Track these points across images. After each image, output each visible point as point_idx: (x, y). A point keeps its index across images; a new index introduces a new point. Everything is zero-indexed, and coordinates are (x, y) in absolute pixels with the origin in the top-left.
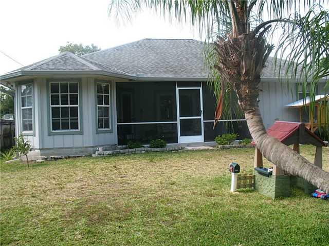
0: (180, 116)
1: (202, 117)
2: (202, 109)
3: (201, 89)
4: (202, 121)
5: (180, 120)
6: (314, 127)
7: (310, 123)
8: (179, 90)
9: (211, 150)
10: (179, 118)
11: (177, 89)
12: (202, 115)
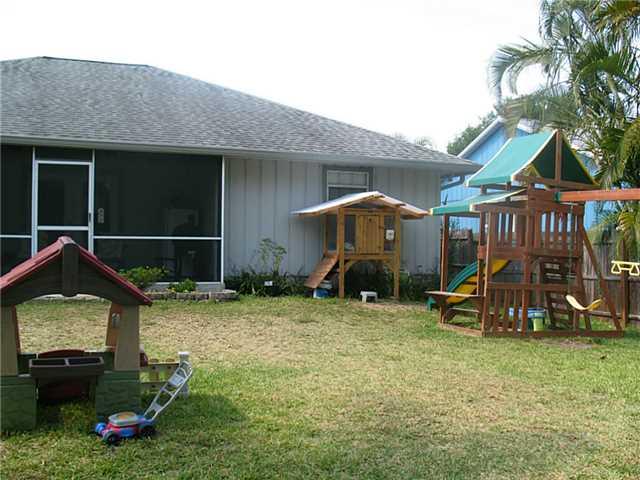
0: (39, 224)
1: (90, 228)
2: (91, 210)
3: (91, 165)
4: (91, 237)
5: (39, 231)
6: (346, 261)
7: (337, 251)
8: (40, 165)
9: (90, 301)
10: (35, 227)
11: (36, 164)
12: (91, 224)
